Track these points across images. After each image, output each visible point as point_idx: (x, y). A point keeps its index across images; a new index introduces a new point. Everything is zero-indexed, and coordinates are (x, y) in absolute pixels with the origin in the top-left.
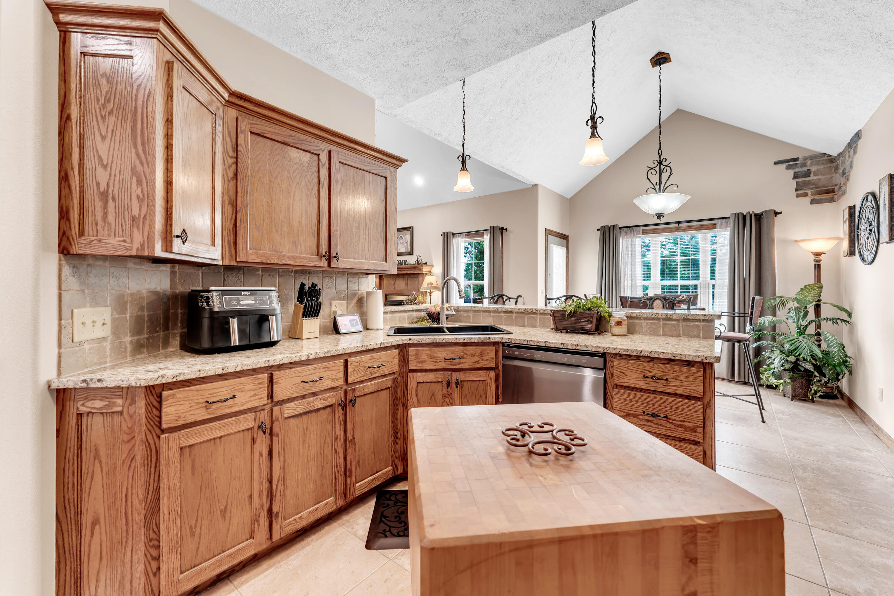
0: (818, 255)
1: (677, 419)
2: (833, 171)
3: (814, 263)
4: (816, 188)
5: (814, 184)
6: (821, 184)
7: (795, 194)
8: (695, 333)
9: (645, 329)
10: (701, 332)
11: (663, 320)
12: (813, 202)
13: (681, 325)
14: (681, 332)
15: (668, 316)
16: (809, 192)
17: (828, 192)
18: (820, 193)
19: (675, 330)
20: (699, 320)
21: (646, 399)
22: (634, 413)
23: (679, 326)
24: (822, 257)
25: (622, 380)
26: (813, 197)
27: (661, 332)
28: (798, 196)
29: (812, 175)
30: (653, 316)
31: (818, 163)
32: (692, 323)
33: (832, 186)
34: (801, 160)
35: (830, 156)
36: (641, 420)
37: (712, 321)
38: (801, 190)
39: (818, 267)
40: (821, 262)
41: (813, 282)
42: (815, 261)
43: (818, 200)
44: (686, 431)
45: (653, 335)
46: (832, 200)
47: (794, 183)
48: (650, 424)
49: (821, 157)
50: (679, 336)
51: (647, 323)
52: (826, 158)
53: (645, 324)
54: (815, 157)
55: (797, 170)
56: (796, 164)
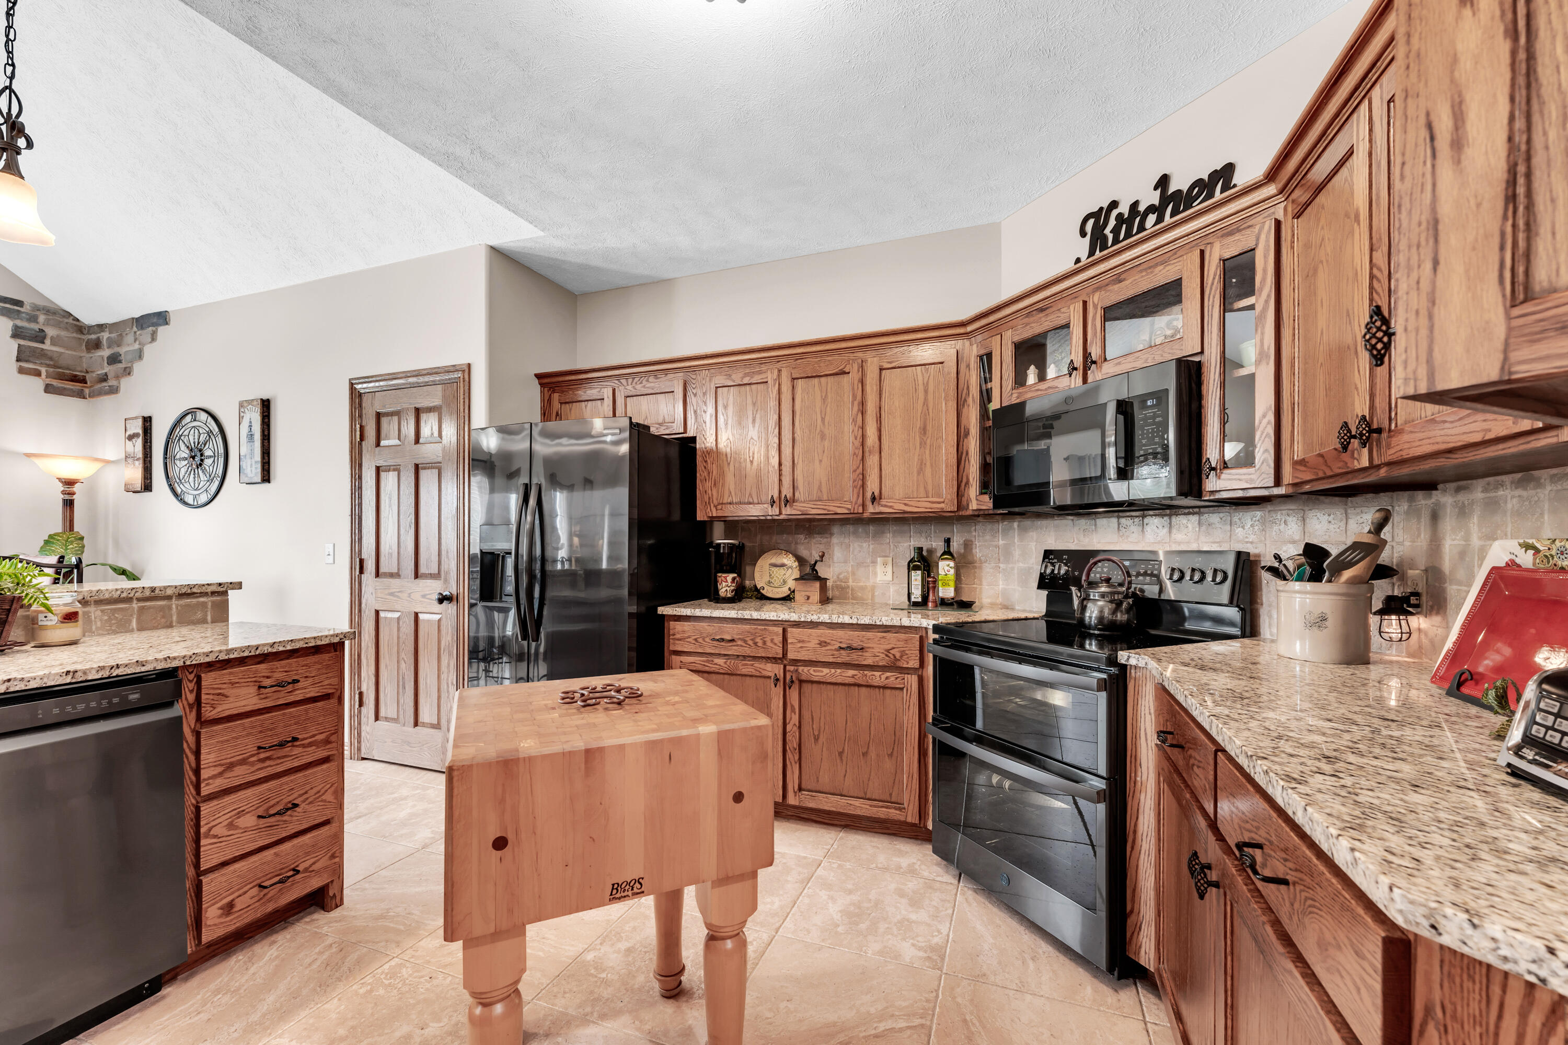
0: (70, 483)
1: (306, 736)
2: (84, 347)
3: (62, 496)
4: (55, 366)
5: (51, 359)
6: (62, 362)
7: (14, 366)
8: (199, 615)
9: (99, 624)
10: (209, 613)
11: (139, 600)
12: (48, 389)
13: (174, 606)
14: (174, 618)
15: (157, 591)
16: (43, 370)
17: (74, 379)
18: (61, 377)
19: (163, 617)
20: (205, 594)
21: (261, 725)
22: (241, 757)
23: (170, 608)
24: (76, 488)
25: (219, 709)
26: (49, 381)
27: (134, 624)
28: (21, 371)
29: (48, 341)
30: (124, 595)
31: (57, 325)
32: (194, 601)
33: (81, 371)
34: (26, 308)
35: (78, 320)
36: (252, 764)
37: (225, 593)
38: (27, 361)
39: (69, 504)
40: (74, 497)
41: (60, 530)
42: (63, 493)
43: (58, 388)
44: (318, 747)
45: (115, 632)
46: (81, 395)
47: (14, 345)
48: (268, 763)
49: (64, 317)
50: (170, 626)
51: (102, 611)
52: (70, 320)
53: (99, 613)
54: (54, 313)
55: (19, 323)
56: (18, 311)
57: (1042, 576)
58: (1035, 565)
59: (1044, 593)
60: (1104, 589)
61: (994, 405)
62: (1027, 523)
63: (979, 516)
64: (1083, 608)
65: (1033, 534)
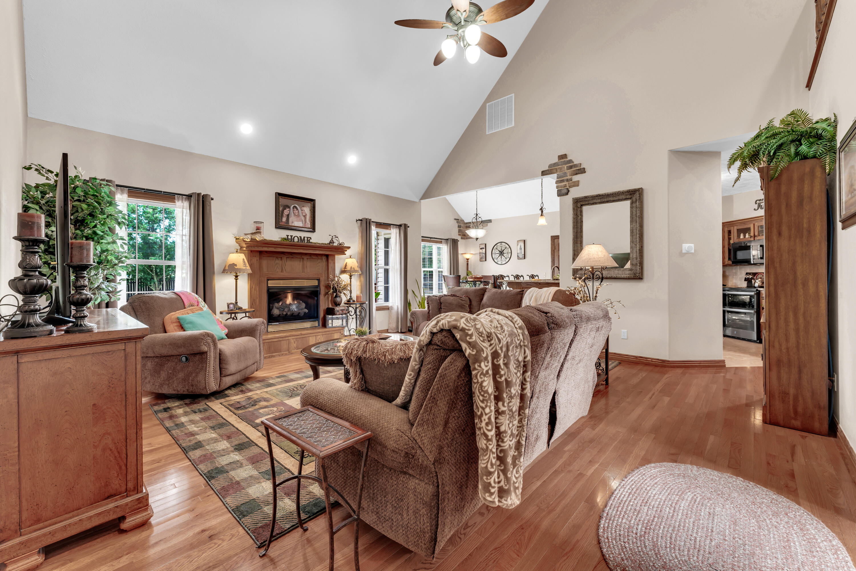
0: (468, 259)
35: (464, 221)
57: (745, 278)
58: (744, 276)
59: (746, 282)
60: (760, 280)
61: (732, 242)
62: (741, 266)
63: (730, 265)
64: (754, 284)
65: (743, 269)
